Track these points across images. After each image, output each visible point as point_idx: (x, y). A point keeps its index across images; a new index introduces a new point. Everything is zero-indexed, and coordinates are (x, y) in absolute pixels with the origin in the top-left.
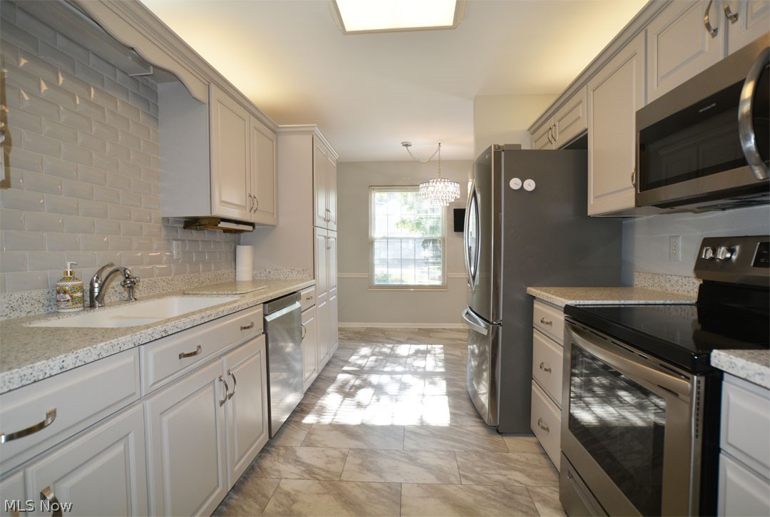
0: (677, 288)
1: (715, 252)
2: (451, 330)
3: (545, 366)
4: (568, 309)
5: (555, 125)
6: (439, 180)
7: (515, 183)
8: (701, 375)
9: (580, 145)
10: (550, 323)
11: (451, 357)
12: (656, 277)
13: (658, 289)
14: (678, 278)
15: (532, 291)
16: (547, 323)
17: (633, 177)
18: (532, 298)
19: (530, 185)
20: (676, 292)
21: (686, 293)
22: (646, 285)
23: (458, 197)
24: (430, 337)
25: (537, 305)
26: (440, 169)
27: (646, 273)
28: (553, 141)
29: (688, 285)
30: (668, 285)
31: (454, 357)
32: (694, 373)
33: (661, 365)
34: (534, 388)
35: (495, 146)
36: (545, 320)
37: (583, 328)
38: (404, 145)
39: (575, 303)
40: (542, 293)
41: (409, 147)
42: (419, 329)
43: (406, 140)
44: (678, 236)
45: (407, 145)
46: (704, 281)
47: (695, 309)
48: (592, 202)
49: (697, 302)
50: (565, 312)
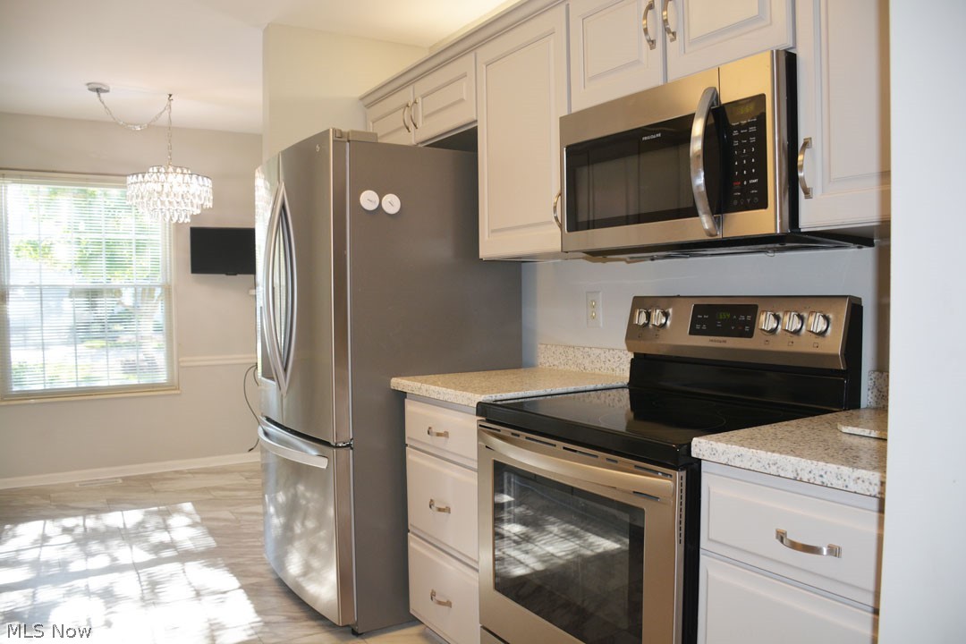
0: (598, 365)
1: (648, 316)
2: (194, 472)
3: (437, 505)
4: (482, 409)
5: (415, 102)
6: (171, 169)
7: (368, 200)
8: (682, 470)
9: (464, 143)
10: (446, 435)
11: (215, 524)
12: (570, 351)
13: (574, 368)
14: (598, 352)
15: (399, 383)
16: (439, 435)
17: (555, 208)
18: (401, 396)
19: (392, 204)
20: (597, 371)
21: (610, 372)
22: (556, 363)
23: (209, 204)
24: (156, 491)
25: (410, 407)
26: (170, 148)
27: (556, 346)
28: (412, 127)
29: (612, 360)
30: (587, 362)
31: (222, 524)
32: (676, 468)
33: (636, 466)
34: (414, 544)
35: (335, 131)
36: (434, 430)
37: (513, 434)
38: (90, 90)
39: (494, 398)
40: (425, 386)
41: (102, 95)
42: (124, 479)
43: (98, 79)
44: (599, 292)
45: (98, 90)
46: (635, 354)
47: (627, 391)
48: (486, 238)
49: (629, 384)
50: (478, 414)
